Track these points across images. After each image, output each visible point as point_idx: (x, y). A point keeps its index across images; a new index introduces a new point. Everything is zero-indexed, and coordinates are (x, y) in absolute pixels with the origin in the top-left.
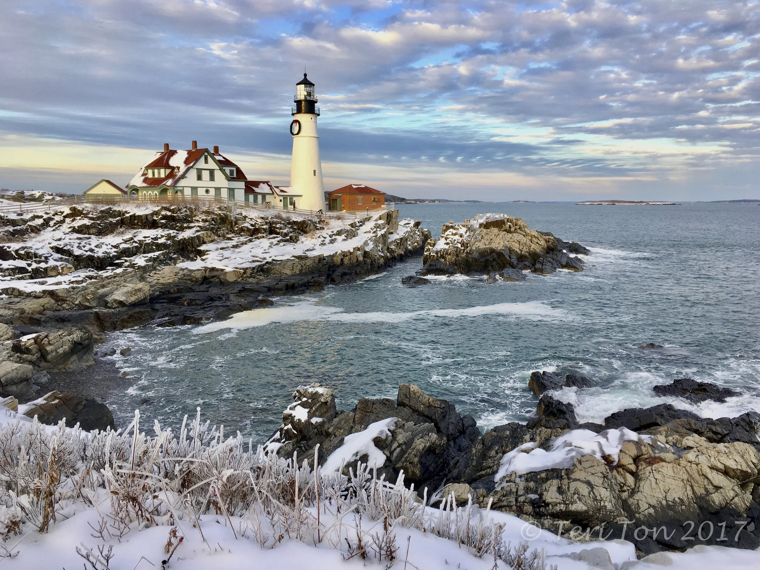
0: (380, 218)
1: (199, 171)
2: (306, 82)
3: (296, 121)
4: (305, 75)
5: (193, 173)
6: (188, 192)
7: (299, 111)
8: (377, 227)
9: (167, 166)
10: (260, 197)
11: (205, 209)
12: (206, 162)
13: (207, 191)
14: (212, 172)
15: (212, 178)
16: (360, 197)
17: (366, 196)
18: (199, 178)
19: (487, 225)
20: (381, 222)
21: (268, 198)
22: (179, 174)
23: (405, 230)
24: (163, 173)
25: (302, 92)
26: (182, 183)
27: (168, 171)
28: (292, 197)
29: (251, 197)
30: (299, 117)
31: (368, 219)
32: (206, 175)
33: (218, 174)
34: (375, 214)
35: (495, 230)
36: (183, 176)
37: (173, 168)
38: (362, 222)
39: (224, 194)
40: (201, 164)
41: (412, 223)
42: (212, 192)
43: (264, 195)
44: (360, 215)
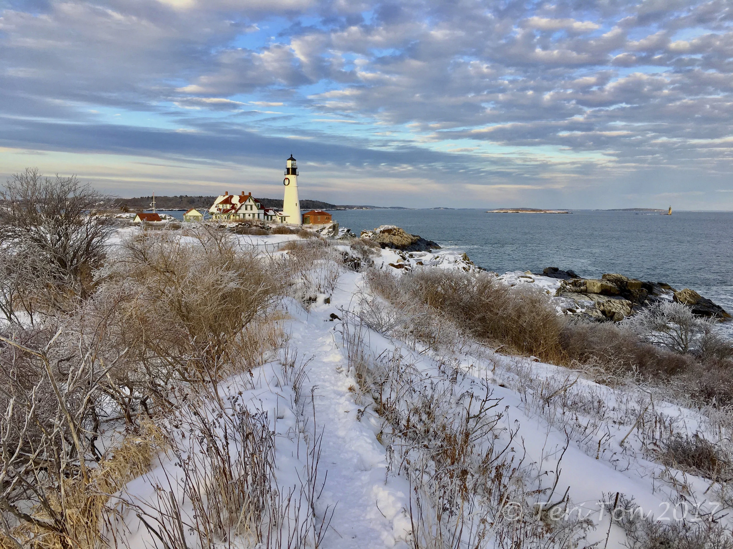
0: (330, 228)
1: (246, 206)
2: (292, 159)
3: (287, 178)
4: (292, 155)
5: (244, 207)
6: (242, 215)
7: (288, 173)
8: (329, 232)
9: (231, 203)
10: (270, 217)
11: (255, 224)
12: (249, 202)
13: (249, 215)
14: (251, 206)
15: (251, 209)
16: (319, 217)
17: (322, 216)
18: (246, 209)
19: (383, 232)
20: (331, 230)
21: (274, 218)
22: (238, 207)
23: (342, 234)
24: (229, 206)
25: (289, 164)
26: (239, 212)
27: (231, 206)
28: (285, 217)
29: (266, 217)
30: (287, 176)
31: (324, 228)
32: (249, 207)
33: (254, 207)
34: (328, 226)
35: (386, 234)
36: (240, 209)
37: (234, 205)
38: (322, 230)
39: (256, 216)
40: (247, 203)
41: (346, 230)
42: (251, 215)
43: (271, 216)
44: (321, 226)
